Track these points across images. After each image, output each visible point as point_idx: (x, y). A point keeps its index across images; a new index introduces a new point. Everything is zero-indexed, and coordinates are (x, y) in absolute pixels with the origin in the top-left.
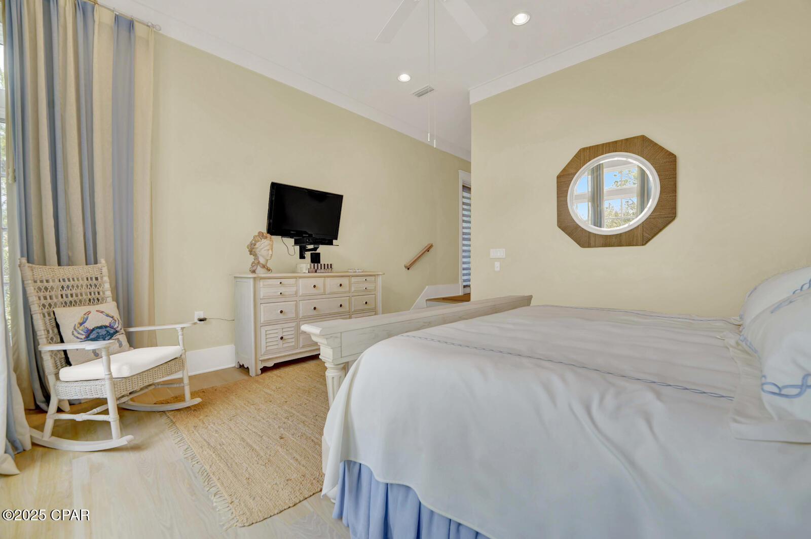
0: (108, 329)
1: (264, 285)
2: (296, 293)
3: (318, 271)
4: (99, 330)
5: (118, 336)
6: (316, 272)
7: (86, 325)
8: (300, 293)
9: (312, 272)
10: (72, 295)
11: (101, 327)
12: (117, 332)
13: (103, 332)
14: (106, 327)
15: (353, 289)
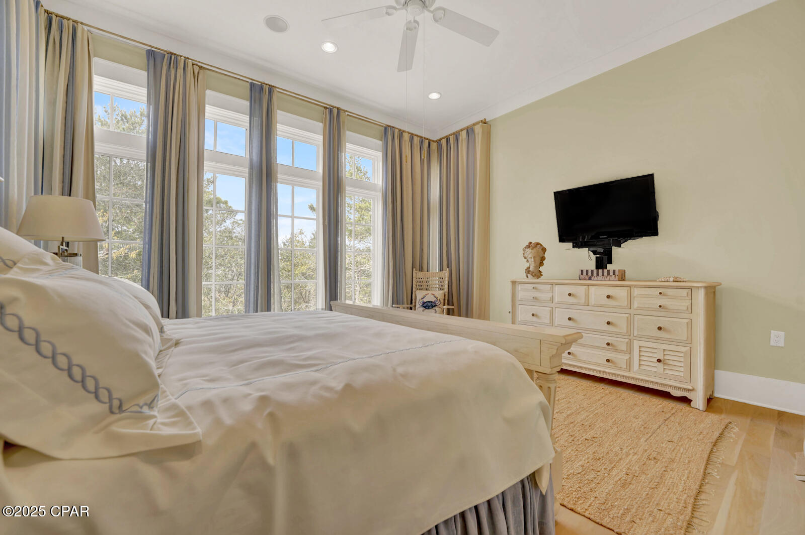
0: (433, 303)
1: (521, 289)
2: (552, 299)
3: (592, 279)
4: (428, 303)
5: (436, 308)
6: (590, 279)
7: (424, 299)
8: (556, 300)
9: (585, 279)
10: (421, 286)
11: (429, 302)
12: (436, 306)
13: (430, 304)
14: (432, 302)
15: (636, 305)
